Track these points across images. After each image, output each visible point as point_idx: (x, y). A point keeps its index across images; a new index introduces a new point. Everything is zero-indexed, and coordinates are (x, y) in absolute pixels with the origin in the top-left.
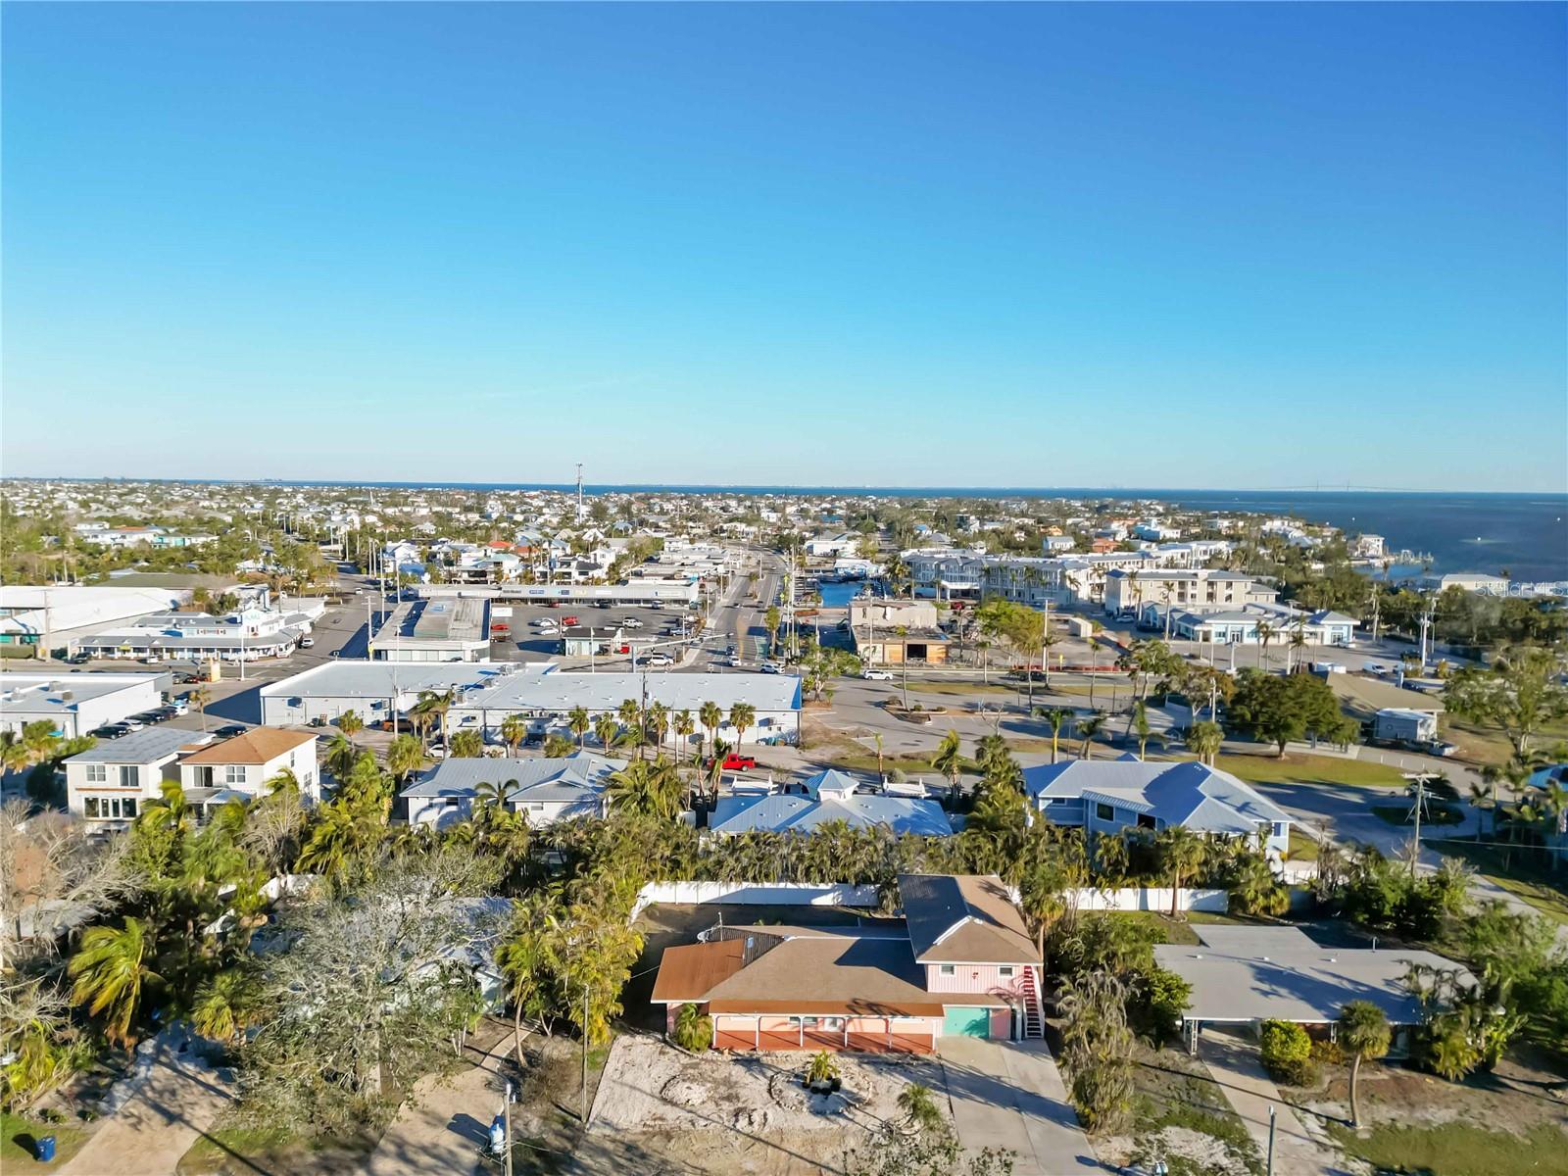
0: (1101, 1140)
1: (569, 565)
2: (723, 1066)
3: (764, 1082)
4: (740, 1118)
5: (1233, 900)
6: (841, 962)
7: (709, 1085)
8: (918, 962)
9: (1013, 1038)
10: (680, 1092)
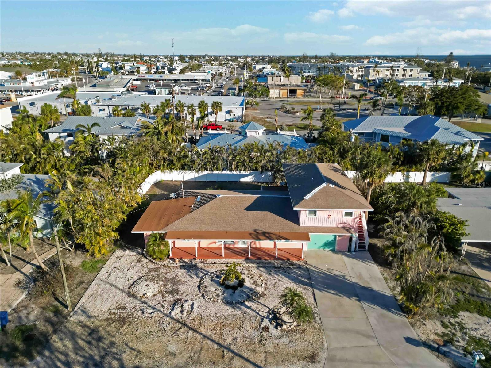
0: (418, 323)
1: (164, 68)
2: (174, 269)
3: (196, 280)
4: (176, 307)
5: (453, 177)
6: (248, 209)
7: (161, 283)
8: (294, 209)
9: (349, 251)
10: (141, 289)
